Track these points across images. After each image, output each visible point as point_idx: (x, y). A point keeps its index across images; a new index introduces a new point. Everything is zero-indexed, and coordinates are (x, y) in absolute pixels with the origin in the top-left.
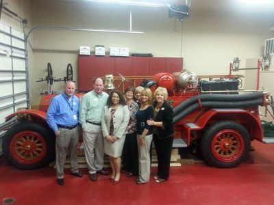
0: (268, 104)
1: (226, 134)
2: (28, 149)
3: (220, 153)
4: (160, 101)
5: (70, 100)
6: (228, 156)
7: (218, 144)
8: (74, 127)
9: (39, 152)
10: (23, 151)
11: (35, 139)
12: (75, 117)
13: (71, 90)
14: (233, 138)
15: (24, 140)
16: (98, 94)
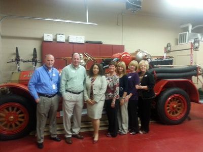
0: (200, 75)
1: (174, 98)
2: (12, 120)
3: (170, 113)
4: (144, 70)
5: (50, 71)
6: (176, 115)
7: (168, 106)
8: (54, 95)
9: (21, 122)
10: (5, 122)
11: (18, 110)
12: (54, 87)
13: (51, 62)
14: (178, 101)
15: (7, 112)
16: (75, 66)
